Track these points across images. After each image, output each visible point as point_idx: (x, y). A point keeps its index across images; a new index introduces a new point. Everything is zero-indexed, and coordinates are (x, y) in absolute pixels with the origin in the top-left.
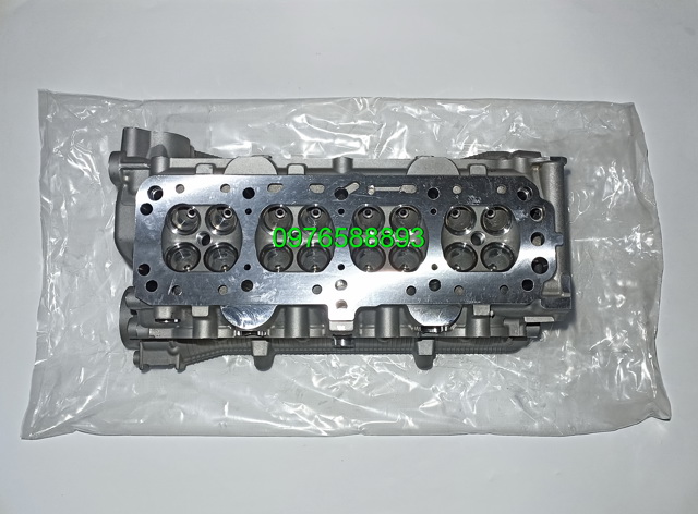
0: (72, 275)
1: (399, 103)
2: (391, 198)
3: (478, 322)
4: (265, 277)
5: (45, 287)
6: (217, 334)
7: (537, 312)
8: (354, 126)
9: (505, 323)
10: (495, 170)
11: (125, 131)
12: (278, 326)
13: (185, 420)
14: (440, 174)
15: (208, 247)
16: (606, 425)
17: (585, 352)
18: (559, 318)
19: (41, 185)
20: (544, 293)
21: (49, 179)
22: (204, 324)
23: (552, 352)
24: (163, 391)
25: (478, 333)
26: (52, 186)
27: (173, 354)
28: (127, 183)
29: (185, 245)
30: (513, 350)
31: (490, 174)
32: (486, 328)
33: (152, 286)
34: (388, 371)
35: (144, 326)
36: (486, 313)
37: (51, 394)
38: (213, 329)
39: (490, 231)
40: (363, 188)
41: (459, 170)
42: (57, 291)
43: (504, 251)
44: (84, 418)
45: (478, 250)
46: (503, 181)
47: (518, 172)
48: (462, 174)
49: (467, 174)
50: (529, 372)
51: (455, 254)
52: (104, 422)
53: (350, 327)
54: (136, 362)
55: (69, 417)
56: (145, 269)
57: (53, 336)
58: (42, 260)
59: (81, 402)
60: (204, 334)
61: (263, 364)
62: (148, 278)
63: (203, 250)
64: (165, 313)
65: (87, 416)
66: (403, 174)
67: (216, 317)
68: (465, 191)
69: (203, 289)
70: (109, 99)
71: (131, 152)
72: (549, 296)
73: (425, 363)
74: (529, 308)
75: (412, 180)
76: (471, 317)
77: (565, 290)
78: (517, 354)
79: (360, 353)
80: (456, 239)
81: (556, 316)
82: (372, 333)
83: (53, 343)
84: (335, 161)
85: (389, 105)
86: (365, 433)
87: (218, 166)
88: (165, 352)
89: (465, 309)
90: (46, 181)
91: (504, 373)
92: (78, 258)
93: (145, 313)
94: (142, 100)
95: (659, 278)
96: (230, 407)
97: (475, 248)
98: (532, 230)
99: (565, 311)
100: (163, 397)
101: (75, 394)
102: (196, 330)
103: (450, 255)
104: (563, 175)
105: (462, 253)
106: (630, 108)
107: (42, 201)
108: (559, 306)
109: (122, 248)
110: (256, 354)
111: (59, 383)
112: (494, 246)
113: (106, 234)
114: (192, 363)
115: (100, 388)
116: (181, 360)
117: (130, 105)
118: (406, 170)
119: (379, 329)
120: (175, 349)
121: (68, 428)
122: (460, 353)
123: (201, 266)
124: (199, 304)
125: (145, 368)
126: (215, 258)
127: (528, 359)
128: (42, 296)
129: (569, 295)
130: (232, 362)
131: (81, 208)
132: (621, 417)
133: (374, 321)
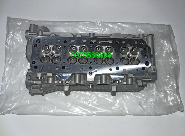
0: (13, 68)
1: (107, 23)
2: (105, 44)
3: (130, 79)
4: (69, 65)
5: (4, 72)
6: (54, 82)
7: (146, 77)
8: (95, 29)
9: (137, 81)
10: (134, 37)
11: (31, 25)
12: (72, 81)
13: (43, 111)
14: (119, 38)
15: (53, 57)
16: (165, 113)
17: (159, 92)
18: (152, 79)
19: (6, 43)
20: (148, 71)
21: (8, 41)
22: (51, 79)
23: (150, 92)
24: (37, 102)
25: (130, 82)
26: (9, 43)
27: (41, 90)
28: (30, 39)
29: (47, 56)
30: (139, 91)
31: (133, 38)
32: (132, 81)
33: (36, 67)
34: (103, 97)
35: (33, 80)
36: (132, 77)
37: (4, 103)
38: (53, 80)
39: (133, 54)
40: (98, 41)
41: (124, 37)
42: (8, 73)
43: (137, 60)
44: (14, 109)
45: (130, 59)
46: (136, 40)
47: (140, 38)
48: (125, 38)
49: (126, 38)
50: (143, 97)
51: (123, 61)
52: (19, 111)
53: (93, 80)
54: (30, 93)
55: (10, 109)
56: (34, 63)
57: (6, 86)
58: (4, 64)
59: (13, 105)
60: (50, 82)
61: (67, 93)
62: (35, 65)
63: (51, 58)
64: (39, 75)
65: (15, 109)
66: (109, 38)
67: (54, 77)
68: (126, 43)
69: (51, 68)
70: (27, 20)
71: (32, 31)
72: (150, 72)
73: (114, 94)
74: (144, 76)
75: (111, 39)
76: (128, 78)
77: (154, 70)
78: (140, 92)
79: (95, 91)
80: (124, 56)
81: (152, 78)
82: (99, 83)
83: (6, 88)
84: (90, 34)
85: (104, 23)
86: (96, 115)
87: (57, 35)
88: (39, 90)
89: (126, 76)
90: (7, 42)
91: (136, 98)
92: (15, 63)
93: (33, 76)
94: (36, 20)
95: (179, 71)
96: (57, 107)
97: (128, 58)
98: (145, 54)
99: (154, 77)
100: (37, 104)
101: (11, 102)
102: (48, 80)
103: (121, 61)
104: (153, 39)
105: (125, 60)
106: (169, 26)
107: (6, 47)
108: (153, 75)
109: (28, 57)
110: (65, 90)
111: (7, 99)
112: (134, 58)
113: (24, 57)
114: (47, 93)
115: (19, 101)
116: (43, 92)
117: (32, 22)
118: (110, 37)
119: (101, 81)
120: (41, 89)
121: (9, 112)
122: (124, 91)
123: (51, 62)
124: (49, 72)
125: (32, 94)
126: (55, 60)
127: (143, 93)
128: (4, 74)
129: (155, 72)
130: (58, 94)
131: (17, 50)
132: (170, 110)
133: (100, 79)
